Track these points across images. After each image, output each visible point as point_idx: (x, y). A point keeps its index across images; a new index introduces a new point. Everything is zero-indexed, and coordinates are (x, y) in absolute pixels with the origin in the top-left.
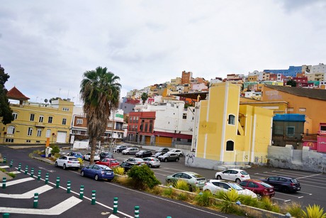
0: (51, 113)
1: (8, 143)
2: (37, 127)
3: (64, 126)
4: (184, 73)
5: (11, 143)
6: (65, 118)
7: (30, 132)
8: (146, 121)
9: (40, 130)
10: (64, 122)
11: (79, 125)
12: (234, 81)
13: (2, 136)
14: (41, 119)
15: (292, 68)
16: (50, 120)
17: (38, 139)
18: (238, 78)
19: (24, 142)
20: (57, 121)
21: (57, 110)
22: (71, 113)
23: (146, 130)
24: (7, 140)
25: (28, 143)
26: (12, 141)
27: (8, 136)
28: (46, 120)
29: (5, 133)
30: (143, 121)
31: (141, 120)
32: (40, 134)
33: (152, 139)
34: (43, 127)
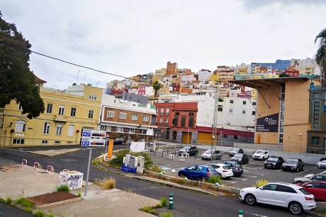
0: (74, 103)
1: (16, 145)
2: (57, 122)
3: (90, 120)
4: (169, 63)
5: (20, 145)
6: (92, 109)
7: (46, 130)
8: (181, 113)
9: (60, 126)
10: (91, 115)
11: (110, 119)
12: (225, 73)
13: (8, 135)
14: (61, 111)
15: (279, 62)
16: (73, 112)
17: (58, 138)
18: (229, 70)
19: (39, 143)
20: (82, 114)
21: (82, 98)
22: (100, 102)
23: (183, 124)
24: (14, 142)
25: (45, 144)
26: (23, 142)
27: (16, 135)
28: (68, 112)
29: (12, 131)
30: (178, 114)
31: (174, 113)
32: (60, 131)
33: (194, 137)
34: (65, 122)
